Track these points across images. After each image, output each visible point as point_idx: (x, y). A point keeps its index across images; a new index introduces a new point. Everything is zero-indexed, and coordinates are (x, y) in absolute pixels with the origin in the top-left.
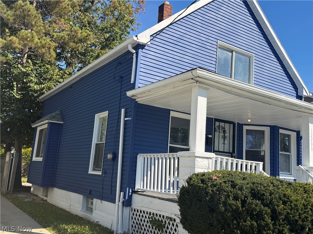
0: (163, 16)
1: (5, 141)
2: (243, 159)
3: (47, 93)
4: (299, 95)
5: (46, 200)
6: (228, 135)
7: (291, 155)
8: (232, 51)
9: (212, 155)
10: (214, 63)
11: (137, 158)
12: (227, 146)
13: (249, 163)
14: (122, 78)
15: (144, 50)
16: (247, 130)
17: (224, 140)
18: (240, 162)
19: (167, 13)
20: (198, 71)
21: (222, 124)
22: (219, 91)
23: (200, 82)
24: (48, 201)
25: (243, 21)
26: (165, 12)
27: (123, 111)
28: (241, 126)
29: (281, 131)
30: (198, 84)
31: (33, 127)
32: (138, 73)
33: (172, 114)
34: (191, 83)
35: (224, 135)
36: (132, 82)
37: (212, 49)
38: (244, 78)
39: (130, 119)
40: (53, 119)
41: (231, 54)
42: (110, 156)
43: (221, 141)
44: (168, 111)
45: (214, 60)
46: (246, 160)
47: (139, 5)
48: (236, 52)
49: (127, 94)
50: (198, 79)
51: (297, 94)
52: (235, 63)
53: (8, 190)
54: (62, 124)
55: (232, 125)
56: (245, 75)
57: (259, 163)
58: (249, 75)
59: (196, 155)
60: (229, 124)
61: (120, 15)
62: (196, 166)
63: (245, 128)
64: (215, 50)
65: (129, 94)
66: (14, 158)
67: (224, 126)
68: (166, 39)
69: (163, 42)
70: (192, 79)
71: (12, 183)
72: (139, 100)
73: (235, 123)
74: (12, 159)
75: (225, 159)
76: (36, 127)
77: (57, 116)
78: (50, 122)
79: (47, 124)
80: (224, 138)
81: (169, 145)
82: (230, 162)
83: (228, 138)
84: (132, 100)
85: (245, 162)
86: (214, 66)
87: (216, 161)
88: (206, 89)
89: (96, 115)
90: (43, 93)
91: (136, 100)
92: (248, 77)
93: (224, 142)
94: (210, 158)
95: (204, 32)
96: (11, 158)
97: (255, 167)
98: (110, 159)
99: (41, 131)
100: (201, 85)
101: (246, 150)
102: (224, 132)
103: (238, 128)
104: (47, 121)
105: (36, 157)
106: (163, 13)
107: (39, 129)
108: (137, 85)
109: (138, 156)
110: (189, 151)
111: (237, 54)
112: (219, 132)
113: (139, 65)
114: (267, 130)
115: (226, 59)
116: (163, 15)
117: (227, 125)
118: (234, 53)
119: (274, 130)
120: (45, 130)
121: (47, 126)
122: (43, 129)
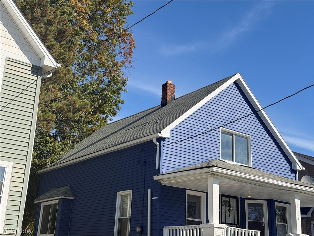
0: (167, 95)
2: (246, 229)
4: (293, 169)
6: (233, 208)
7: (287, 225)
8: (232, 135)
9: (225, 226)
10: (218, 146)
11: (163, 230)
12: (232, 218)
13: (254, 232)
14: (145, 163)
15: (165, 142)
16: (248, 204)
17: (230, 213)
18: (244, 231)
19: (170, 91)
20: (213, 169)
21: (227, 199)
22: (227, 179)
23: (214, 175)
25: (240, 108)
26: (168, 91)
27: (149, 191)
28: (243, 200)
29: (277, 204)
30: (213, 176)
31: (35, 202)
32: (162, 161)
33: (188, 192)
34: (208, 175)
35: (230, 209)
36: (157, 167)
37: (216, 135)
38: (243, 157)
39: (157, 198)
40: (65, 195)
41: (232, 137)
42: (138, 229)
43: (228, 213)
44: (184, 190)
45: (218, 144)
46: (249, 229)
47: (125, 57)
48: (236, 135)
49: (154, 178)
50: (213, 173)
51: (291, 169)
52: (235, 145)
54: (73, 200)
55: (235, 200)
56: (244, 155)
57: (258, 232)
58: (247, 154)
59: (214, 226)
60: (233, 199)
61: (113, 78)
62: (214, 233)
63: (247, 202)
64: (219, 135)
65: (156, 178)
67: (229, 201)
68: (180, 131)
69: (179, 134)
70: (209, 172)
72: (163, 183)
73: (238, 198)
75: (233, 229)
76: (40, 203)
77: (68, 192)
78: (63, 198)
79: (58, 200)
80: (230, 211)
81: (186, 219)
82: (233, 230)
83: (232, 211)
84: (158, 183)
85: (247, 230)
86: (218, 149)
87: (227, 230)
88: (218, 178)
89: (118, 193)
91: (161, 183)
92: (247, 156)
93: (230, 215)
94: (224, 228)
95: (209, 122)
97: (255, 234)
98: (139, 232)
99: (47, 207)
100: (215, 176)
101: (248, 221)
102: (229, 206)
103: (241, 201)
104: (60, 197)
105: (40, 234)
106: (167, 92)
107: (43, 205)
108: (162, 170)
109: (164, 228)
110: (208, 223)
111: (237, 137)
112: (225, 206)
113: (162, 154)
114: (265, 203)
115: (227, 141)
116: (167, 93)
117: (231, 200)
118: (234, 136)
119: (271, 203)
120: (53, 205)
121: (57, 202)
122: (51, 205)
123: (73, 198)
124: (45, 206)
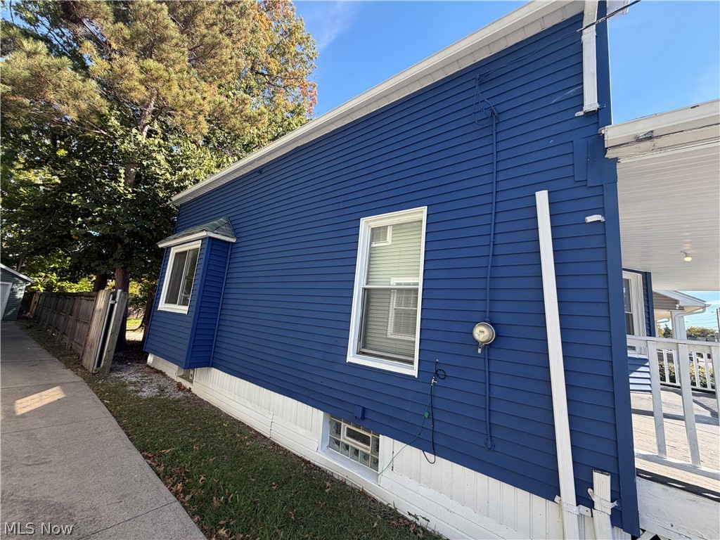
1: (97, 269)
3: (191, 188)
5: (190, 389)
24: (194, 391)
27: (542, 198)
31: (160, 246)
40: (216, 231)
53: (99, 365)
54: (233, 243)
66: (116, 302)
71: (109, 352)
74: (112, 306)
76: (169, 248)
77: (224, 227)
78: (210, 237)
79: (201, 241)
89: (363, 221)
90: (185, 187)
96: (111, 302)
99: (181, 256)
104: (199, 235)
105: (166, 302)
107: (173, 251)
120: (191, 253)
121: (198, 245)
122: (187, 251)
123: (234, 240)
124: (177, 254)
